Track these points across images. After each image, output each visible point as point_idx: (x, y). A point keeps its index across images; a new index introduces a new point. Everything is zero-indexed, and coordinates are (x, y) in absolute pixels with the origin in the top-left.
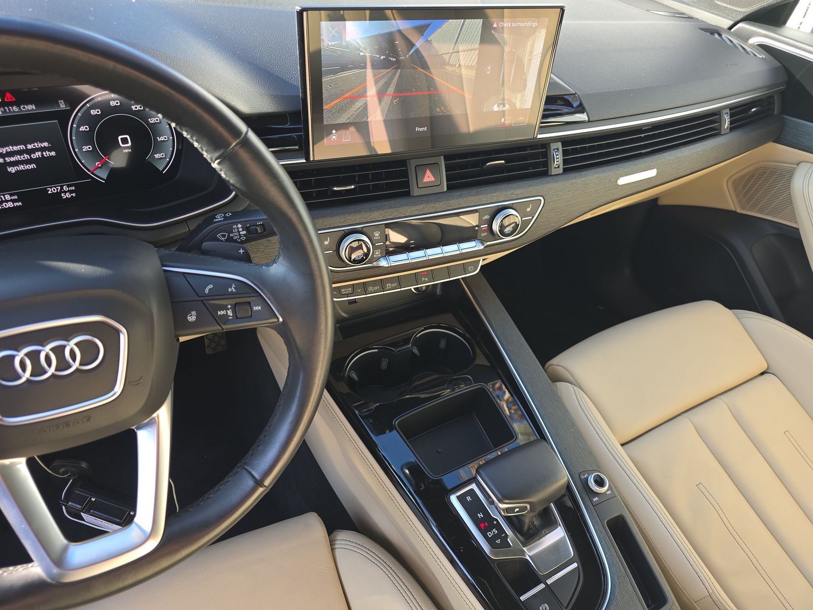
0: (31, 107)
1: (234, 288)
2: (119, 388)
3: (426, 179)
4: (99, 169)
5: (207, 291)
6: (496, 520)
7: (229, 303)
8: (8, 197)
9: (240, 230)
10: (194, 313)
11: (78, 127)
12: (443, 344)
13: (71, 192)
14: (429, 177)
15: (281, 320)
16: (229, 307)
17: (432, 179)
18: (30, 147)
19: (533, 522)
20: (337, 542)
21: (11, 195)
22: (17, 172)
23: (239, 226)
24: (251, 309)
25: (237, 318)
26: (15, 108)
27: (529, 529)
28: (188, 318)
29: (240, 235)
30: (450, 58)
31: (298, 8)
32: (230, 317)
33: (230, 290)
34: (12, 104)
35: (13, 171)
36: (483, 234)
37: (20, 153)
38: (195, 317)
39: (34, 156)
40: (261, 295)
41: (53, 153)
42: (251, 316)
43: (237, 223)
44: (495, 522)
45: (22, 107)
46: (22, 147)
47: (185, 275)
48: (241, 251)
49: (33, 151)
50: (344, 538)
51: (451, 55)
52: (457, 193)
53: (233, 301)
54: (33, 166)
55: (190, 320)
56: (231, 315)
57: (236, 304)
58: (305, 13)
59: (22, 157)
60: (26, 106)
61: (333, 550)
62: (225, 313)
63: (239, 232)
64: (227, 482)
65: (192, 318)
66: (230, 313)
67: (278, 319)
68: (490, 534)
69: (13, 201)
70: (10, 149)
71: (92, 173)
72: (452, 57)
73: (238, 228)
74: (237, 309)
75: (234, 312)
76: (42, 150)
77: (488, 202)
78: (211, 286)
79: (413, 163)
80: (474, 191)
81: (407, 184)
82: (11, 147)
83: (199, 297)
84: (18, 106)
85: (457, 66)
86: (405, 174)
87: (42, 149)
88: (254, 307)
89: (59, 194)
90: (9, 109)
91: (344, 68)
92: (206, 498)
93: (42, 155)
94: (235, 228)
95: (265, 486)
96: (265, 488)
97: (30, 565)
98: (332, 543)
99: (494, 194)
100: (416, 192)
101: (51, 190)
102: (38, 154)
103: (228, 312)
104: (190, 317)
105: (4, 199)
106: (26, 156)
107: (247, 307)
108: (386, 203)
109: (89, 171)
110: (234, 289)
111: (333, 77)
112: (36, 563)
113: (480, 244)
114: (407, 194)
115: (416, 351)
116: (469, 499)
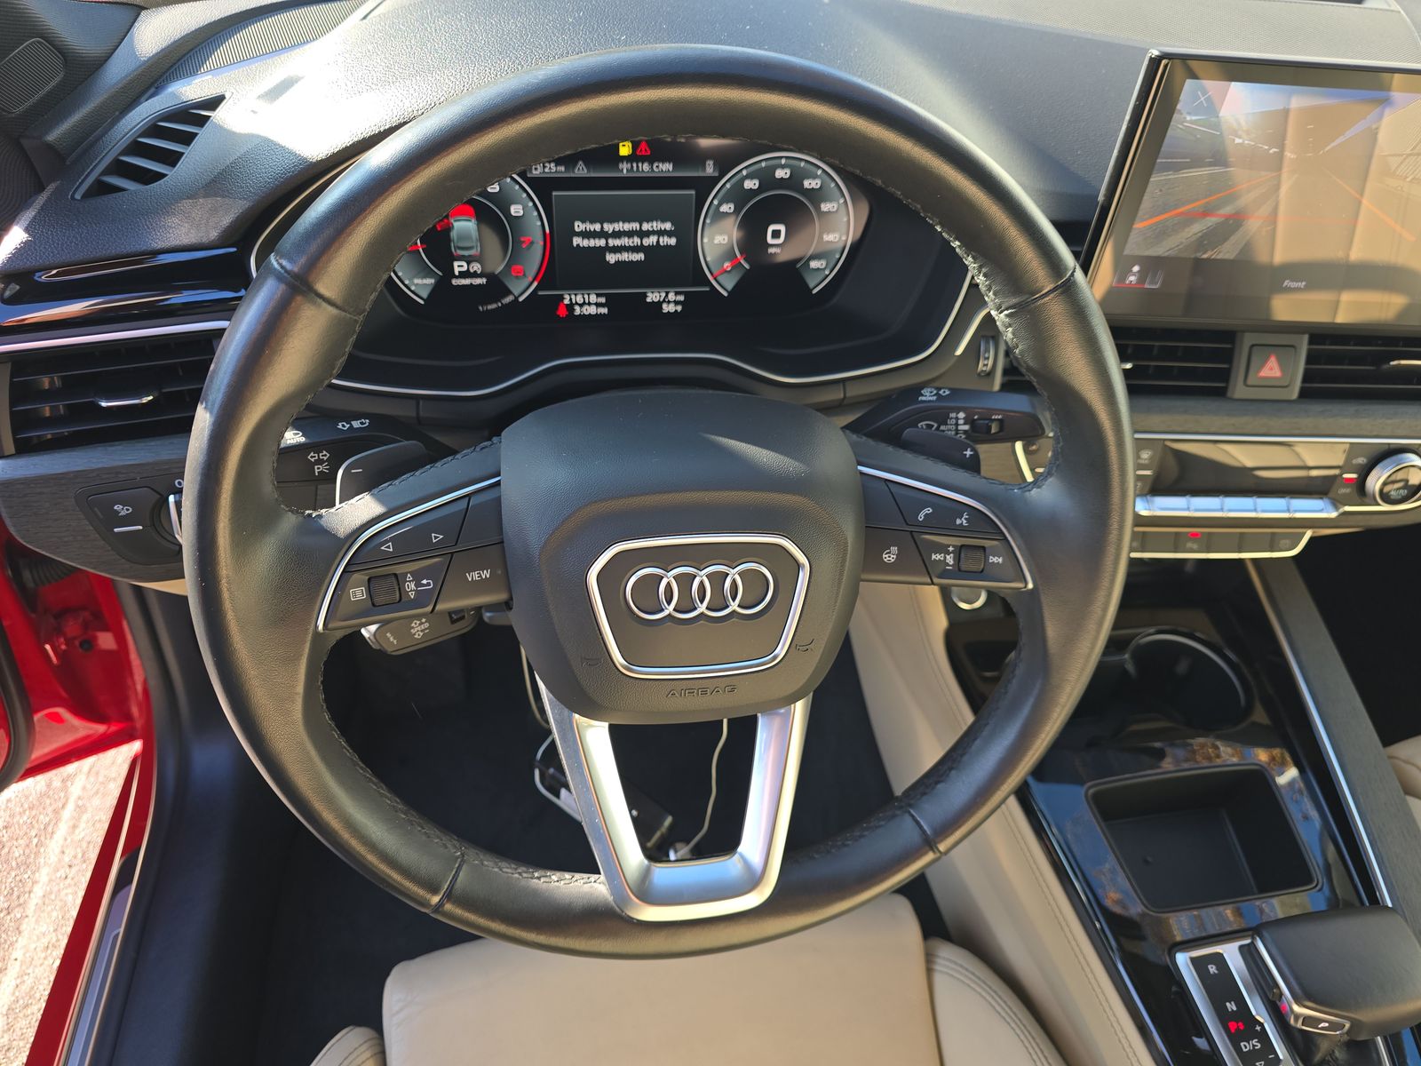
0: (666, 168)
1: (966, 519)
2: (781, 651)
3: (1265, 372)
4: (725, 275)
5: (921, 517)
6: (1261, 1025)
7: (952, 542)
8: (593, 298)
9: (961, 422)
10: (894, 549)
11: (720, 204)
12: (1182, 667)
13: (676, 303)
14: (1271, 369)
15: (1030, 586)
16: (951, 549)
17: (1277, 373)
18: (646, 227)
19: (1333, 1051)
20: (939, 961)
21: (598, 295)
22: (618, 263)
23: (962, 415)
24: (986, 559)
25: (960, 570)
26: (646, 167)
27: (1323, 1061)
28: (884, 556)
29: (957, 430)
30: (1402, 163)
31: (1155, 53)
32: (950, 566)
33: (958, 522)
34: (643, 159)
35: (612, 261)
36: (1343, 491)
37: (630, 234)
38: (895, 557)
39: (647, 242)
40: (1006, 539)
41: (673, 241)
42: (982, 571)
43: (958, 410)
44: (1258, 1028)
45: (656, 164)
46: (635, 226)
47: (888, 483)
48: (968, 453)
49: (648, 234)
50: (950, 957)
51: (1405, 159)
52: (1316, 407)
53: (958, 542)
54: (640, 256)
55: (885, 560)
56: (952, 563)
57: (962, 546)
58: (1164, 62)
59: (631, 240)
60: (661, 165)
61: (929, 971)
62: (942, 559)
63: (957, 424)
64: (877, 827)
65: (890, 557)
66: (950, 559)
67: (1026, 583)
68: (1246, 1047)
69: (598, 305)
70: (619, 226)
71: (715, 279)
72: (1407, 160)
73: (957, 419)
74: (962, 555)
75: (958, 559)
76: (661, 235)
77: (1375, 433)
78: (929, 510)
79: (1248, 339)
80: (1352, 408)
81: (1225, 376)
82: (621, 224)
83: (907, 524)
84: (651, 163)
85: (1408, 180)
86: (1228, 357)
87: (660, 233)
88: (991, 557)
89: (659, 304)
90: (638, 167)
91: (1197, 162)
92: (840, 843)
93: (658, 242)
94: (952, 418)
95: (940, 852)
96: (938, 855)
97: (594, 877)
98: (929, 959)
99: (1389, 422)
100: (1239, 390)
101: (653, 297)
102: (652, 240)
103: (948, 557)
104: (887, 556)
105: (587, 301)
106: (637, 241)
107: (980, 554)
108: (1178, 403)
109: (712, 274)
110: (965, 521)
111: (1171, 176)
112: (602, 877)
113: (1330, 507)
114: (1221, 393)
115: (1130, 667)
116: (1212, 969)
